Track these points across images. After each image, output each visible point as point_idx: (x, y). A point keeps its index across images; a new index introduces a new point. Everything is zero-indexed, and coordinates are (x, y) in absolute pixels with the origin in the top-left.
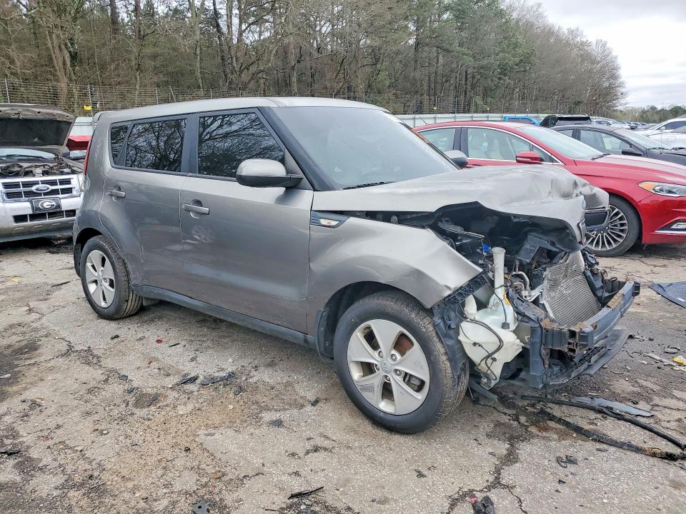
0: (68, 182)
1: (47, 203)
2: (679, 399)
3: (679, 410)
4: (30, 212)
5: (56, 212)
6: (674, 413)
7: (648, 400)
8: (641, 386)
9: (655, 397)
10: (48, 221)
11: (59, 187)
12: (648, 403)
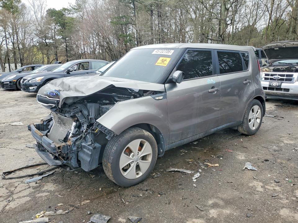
0: (292, 76)
1: (275, 84)
2: (24, 197)
3: (20, 192)
4: (268, 86)
5: (279, 88)
6: (20, 189)
7: (34, 188)
8: (44, 192)
9: (33, 190)
10: (275, 91)
11: (285, 78)
12: (33, 187)
